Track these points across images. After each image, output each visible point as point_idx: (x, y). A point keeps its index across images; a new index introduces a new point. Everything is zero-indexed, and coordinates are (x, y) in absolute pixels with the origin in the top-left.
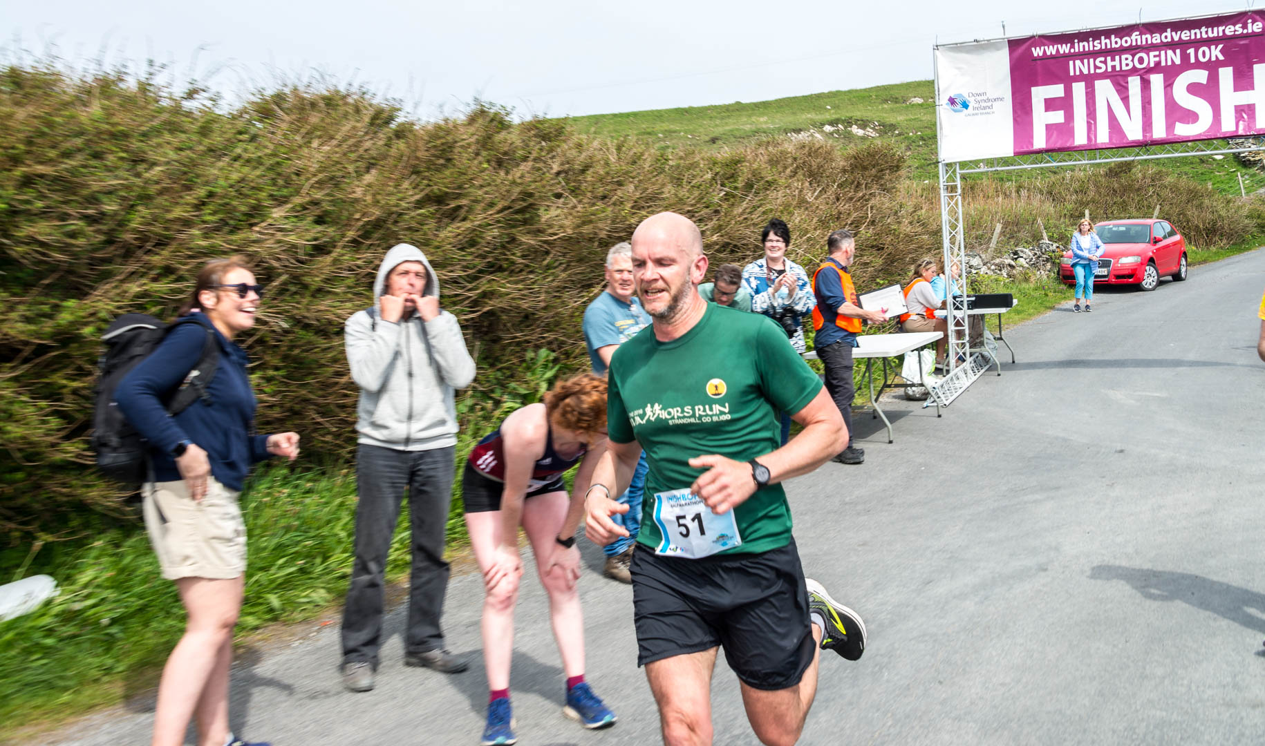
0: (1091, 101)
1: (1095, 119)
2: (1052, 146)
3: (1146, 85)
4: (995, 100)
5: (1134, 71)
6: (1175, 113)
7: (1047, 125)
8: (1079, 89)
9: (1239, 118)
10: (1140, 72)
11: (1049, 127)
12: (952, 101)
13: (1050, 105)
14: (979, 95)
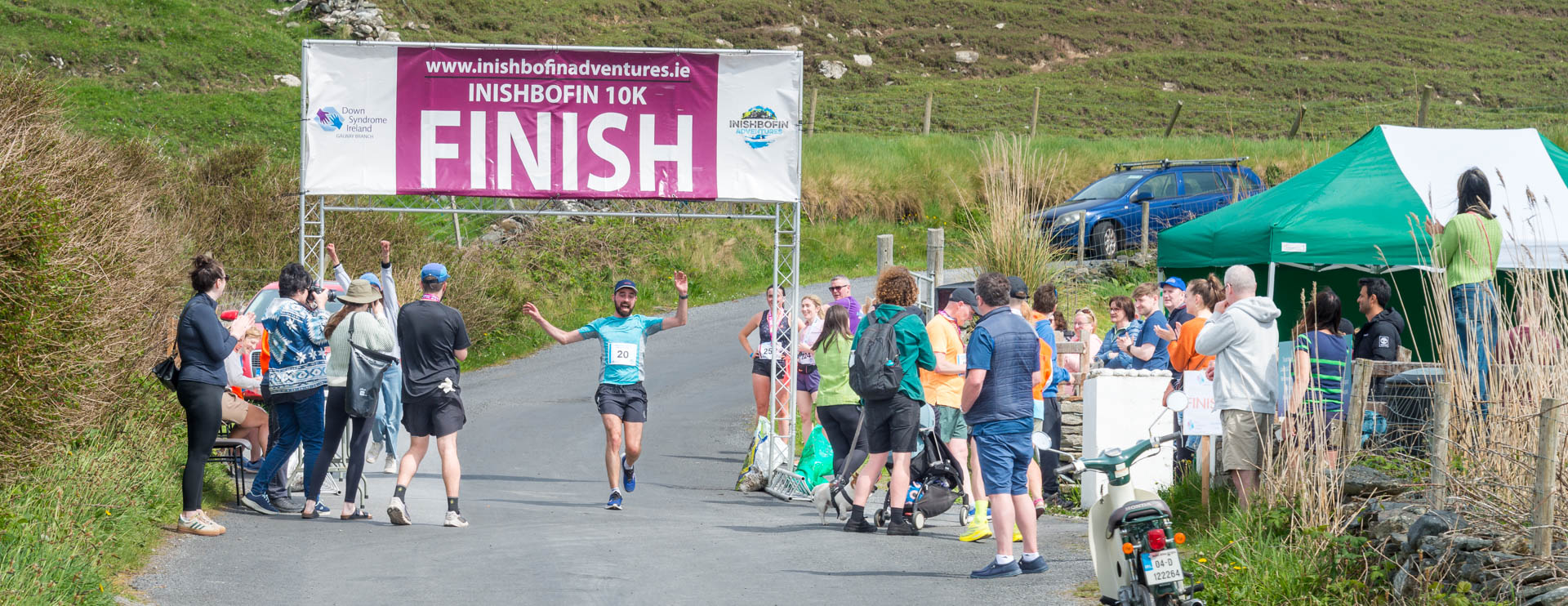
0: (491, 136)
1: (495, 160)
2: (443, 188)
3: (557, 123)
4: (375, 120)
5: (544, 106)
6: (590, 162)
7: (438, 160)
8: (478, 119)
9: (659, 177)
10: (552, 108)
11: (440, 163)
12: (322, 115)
13: (443, 134)
14: (356, 112)
